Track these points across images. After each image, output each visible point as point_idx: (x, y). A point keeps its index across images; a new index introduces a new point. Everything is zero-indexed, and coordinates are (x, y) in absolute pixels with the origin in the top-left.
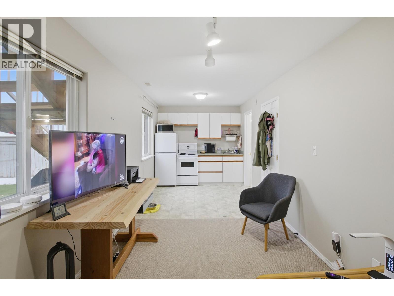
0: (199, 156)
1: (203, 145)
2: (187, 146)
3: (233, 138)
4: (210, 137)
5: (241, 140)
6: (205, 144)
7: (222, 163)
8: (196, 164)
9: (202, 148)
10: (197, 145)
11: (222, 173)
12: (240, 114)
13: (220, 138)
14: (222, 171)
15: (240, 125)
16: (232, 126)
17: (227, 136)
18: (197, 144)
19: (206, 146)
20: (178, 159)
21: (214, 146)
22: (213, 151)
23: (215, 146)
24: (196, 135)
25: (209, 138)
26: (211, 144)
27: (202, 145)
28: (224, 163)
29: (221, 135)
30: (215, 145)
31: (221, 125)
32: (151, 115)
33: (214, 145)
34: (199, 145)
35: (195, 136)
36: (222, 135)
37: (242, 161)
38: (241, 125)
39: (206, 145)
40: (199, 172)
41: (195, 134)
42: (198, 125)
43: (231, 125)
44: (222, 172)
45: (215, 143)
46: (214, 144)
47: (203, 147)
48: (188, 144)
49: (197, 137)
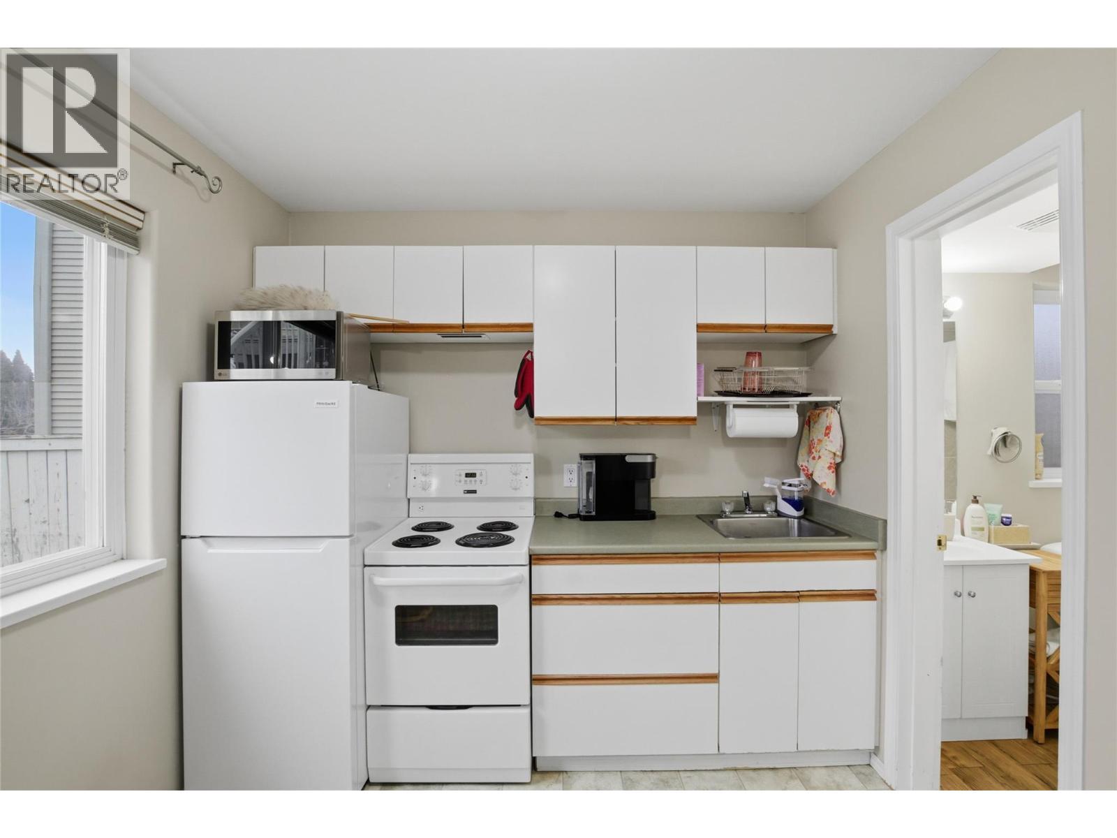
0: (534, 559)
1: (575, 467)
2: (468, 475)
3: (785, 422)
4: (619, 415)
5: (836, 433)
6: (585, 457)
7: (712, 608)
8: (511, 622)
9: (566, 484)
10: (531, 467)
11: (713, 686)
12: (830, 250)
13: (693, 419)
14: (714, 671)
15: (830, 327)
16: (771, 335)
17: (735, 406)
18: (529, 457)
19: (594, 470)
20: (371, 580)
21: (644, 472)
22: (640, 505)
23: (653, 476)
24: (524, 395)
25: (616, 419)
26: (629, 459)
27: (566, 466)
28: (727, 608)
29: (698, 395)
30: (653, 465)
31: (700, 328)
32: (139, 229)
33: (644, 464)
34: (543, 467)
35: (518, 407)
36: (703, 399)
37: (869, 595)
38: (835, 331)
39: (591, 467)
40: (535, 680)
41: (516, 393)
42: (536, 328)
43: (765, 327)
44: (713, 678)
45: (654, 456)
46: (649, 459)
47: (575, 476)
48: (471, 461)
49: (531, 414)
